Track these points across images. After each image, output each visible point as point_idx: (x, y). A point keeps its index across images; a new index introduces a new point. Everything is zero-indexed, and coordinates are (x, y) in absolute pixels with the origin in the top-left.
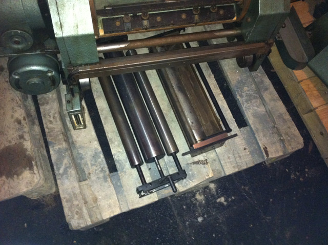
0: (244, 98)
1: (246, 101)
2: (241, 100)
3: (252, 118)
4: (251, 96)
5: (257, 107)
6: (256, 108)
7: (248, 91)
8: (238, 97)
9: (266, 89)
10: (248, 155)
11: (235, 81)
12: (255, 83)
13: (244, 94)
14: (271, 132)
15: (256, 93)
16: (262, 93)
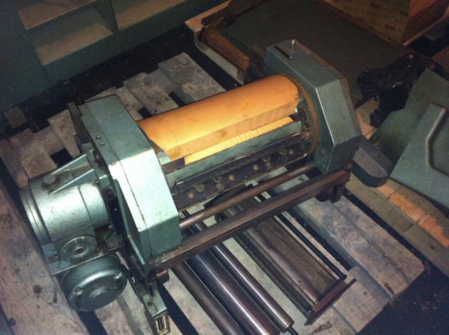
0: (339, 234)
1: (343, 237)
2: (336, 237)
3: (356, 254)
4: (344, 229)
5: (357, 240)
6: (356, 242)
7: (339, 225)
8: (332, 235)
9: (357, 217)
10: (371, 299)
11: (320, 218)
12: (342, 213)
13: (336, 230)
14: (383, 264)
15: (349, 225)
16: (355, 223)
